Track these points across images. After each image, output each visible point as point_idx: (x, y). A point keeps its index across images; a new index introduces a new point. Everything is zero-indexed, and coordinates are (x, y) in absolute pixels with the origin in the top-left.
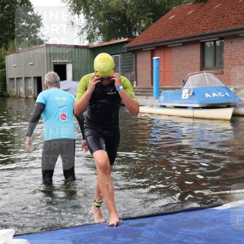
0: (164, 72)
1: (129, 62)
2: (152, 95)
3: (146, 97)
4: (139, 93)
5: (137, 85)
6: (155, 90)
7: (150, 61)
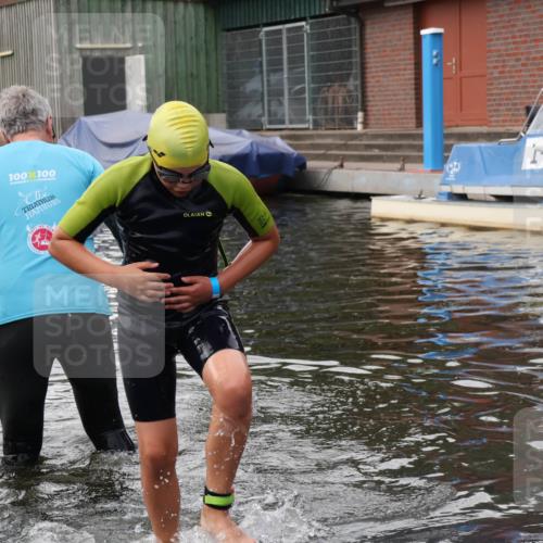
0: (461, 79)
1: (339, 45)
2: (420, 160)
3: (398, 166)
4: (376, 152)
5: (365, 124)
6: (428, 141)
7: (411, 41)
